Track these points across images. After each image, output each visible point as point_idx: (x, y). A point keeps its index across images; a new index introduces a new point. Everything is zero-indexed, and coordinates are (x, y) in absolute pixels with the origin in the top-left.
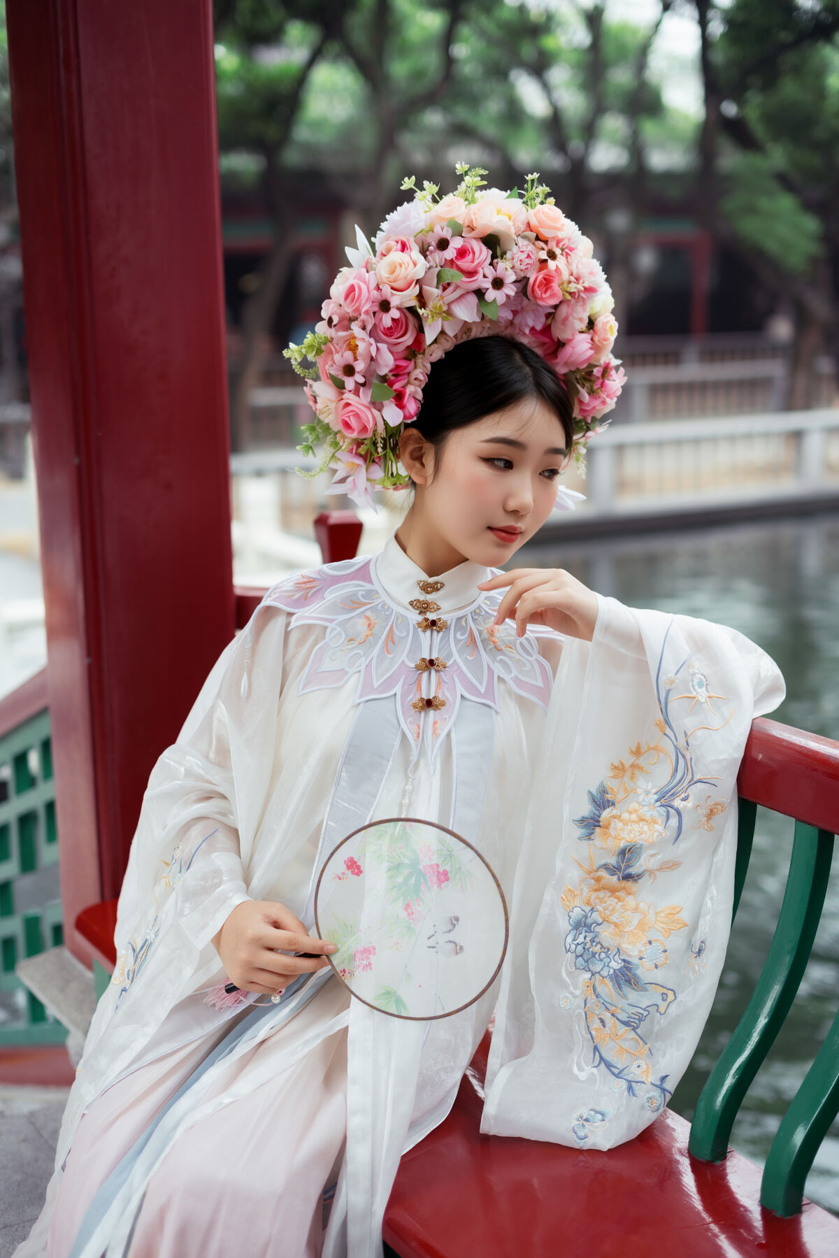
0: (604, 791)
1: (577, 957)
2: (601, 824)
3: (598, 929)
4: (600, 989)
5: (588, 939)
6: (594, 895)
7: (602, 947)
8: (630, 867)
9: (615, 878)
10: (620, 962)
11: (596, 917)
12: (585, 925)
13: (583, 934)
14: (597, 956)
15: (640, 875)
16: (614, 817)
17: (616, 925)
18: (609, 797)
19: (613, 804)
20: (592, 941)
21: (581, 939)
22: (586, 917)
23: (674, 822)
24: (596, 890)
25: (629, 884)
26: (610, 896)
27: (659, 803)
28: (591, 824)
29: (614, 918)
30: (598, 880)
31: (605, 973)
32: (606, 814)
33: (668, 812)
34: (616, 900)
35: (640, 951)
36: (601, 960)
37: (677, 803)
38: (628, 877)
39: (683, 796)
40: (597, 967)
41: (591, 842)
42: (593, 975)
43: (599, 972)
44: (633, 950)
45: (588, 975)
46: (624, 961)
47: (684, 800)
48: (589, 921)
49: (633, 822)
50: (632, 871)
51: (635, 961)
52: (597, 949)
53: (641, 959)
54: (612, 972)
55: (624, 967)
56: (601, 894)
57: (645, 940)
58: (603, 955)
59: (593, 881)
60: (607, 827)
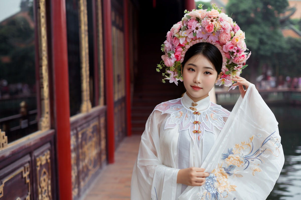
0: (232, 150)
1: (206, 185)
2: (228, 157)
3: (215, 182)
4: (208, 195)
5: (211, 183)
6: (218, 173)
7: (213, 186)
8: (230, 171)
9: (225, 172)
10: (216, 192)
11: (216, 179)
12: (212, 179)
13: (211, 181)
14: (211, 188)
15: (231, 174)
16: (232, 157)
17: (219, 183)
18: (233, 152)
19: (233, 154)
20: (212, 184)
21: (209, 181)
22: (213, 177)
23: (247, 164)
24: (219, 173)
25: (228, 175)
26: (221, 176)
27: (245, 158)
28: (226, 157)
29: (220, 181)
30: (221, 171)
31: (211, 192)
32: (231, 155)
33: (246, 162)
34: (222, 178)
35: (222, 192)
36: (211, 189)
37: (250, 160)
38: (228, 173)
39: (252, 159)
40: (210, 190)
41: (224, 161)
42: (208, 191)
43: (209, 191)
44: (220, 190)
45: (207, 191)
46: (217, 192)
47: (252, 160)
48: (214, 179)
49: (237, 160)
50: (230, 172)
51: (219, 193)
52: (212, 186)
53: (221, 193)
54: (213, 193)
55: (216, 193)
56: (220, 174)
57: (224, 189)
58: (213, 188)
59: (219, 170)
60: (229, 158)
